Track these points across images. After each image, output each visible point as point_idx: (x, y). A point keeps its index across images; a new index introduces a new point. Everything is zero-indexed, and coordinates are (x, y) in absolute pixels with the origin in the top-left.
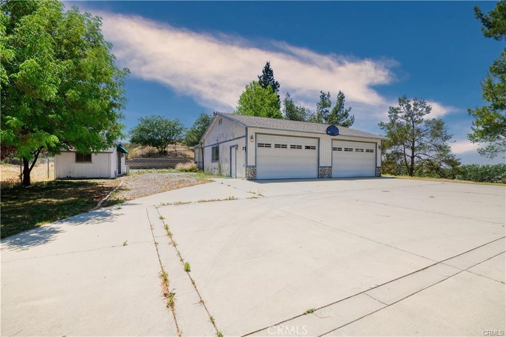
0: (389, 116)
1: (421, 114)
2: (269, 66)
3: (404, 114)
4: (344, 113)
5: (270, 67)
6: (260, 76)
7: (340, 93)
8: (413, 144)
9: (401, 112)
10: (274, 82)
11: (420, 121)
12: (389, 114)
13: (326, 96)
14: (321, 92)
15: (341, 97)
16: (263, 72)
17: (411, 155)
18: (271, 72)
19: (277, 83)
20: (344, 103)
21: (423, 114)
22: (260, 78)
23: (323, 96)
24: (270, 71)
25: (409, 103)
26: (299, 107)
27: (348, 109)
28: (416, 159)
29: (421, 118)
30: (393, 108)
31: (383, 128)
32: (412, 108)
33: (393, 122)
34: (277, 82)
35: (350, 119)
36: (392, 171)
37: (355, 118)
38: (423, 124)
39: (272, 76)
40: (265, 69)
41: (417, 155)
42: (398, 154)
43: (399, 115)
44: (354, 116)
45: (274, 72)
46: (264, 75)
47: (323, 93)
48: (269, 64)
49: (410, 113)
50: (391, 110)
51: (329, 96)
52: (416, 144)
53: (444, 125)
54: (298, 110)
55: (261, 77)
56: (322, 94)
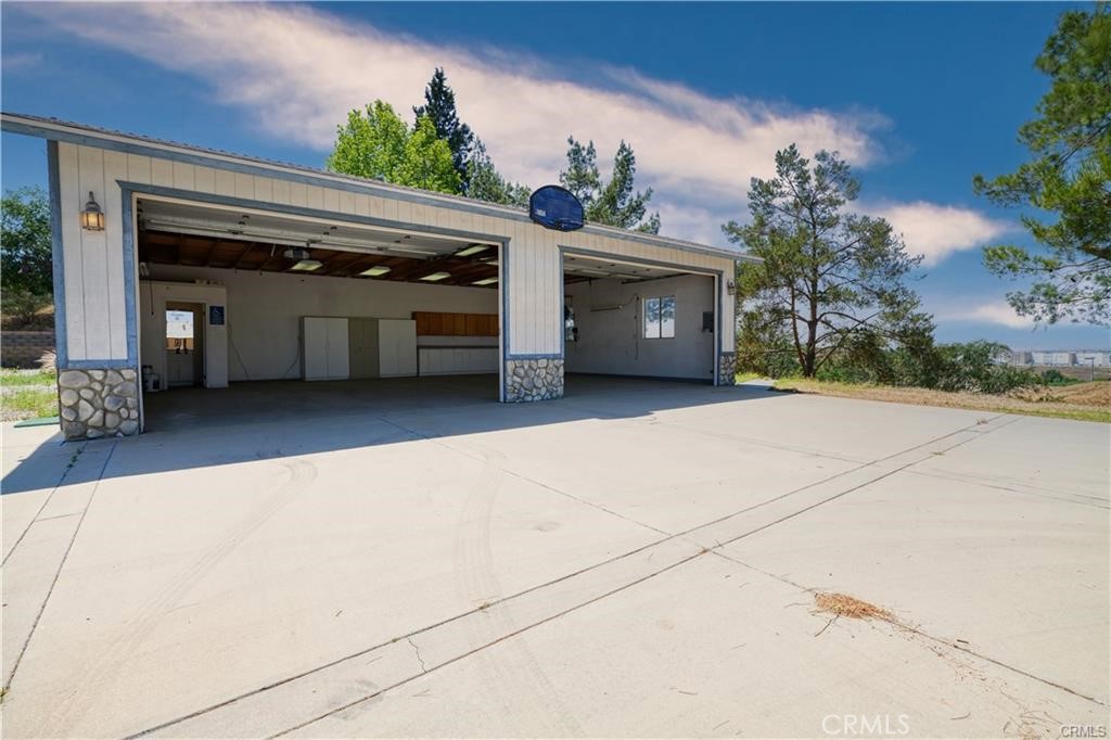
0: (750, 206)
1: (834, 203)
2: (441, 81)
3: (791, 199)
4: (634, 204)
5: (445, 83)
6: (418, 108)
7: (623, 148)
8: (814, 285)
9: (782, 194)
10: (457, 124)
11: (831, 223)
12: (751, 201)
13: (584, 153)
14: (571, 142)
15: (626, 162)
16: (428, 96)
17: (809, 318)
18: (449, 99)
19: (465, 129)
20: (634, 175)
21: (839, 202)
22: (419, 112)
23: (576, 153)
24: (445, 93)
25: (805, 168)
26: (514, 185)
27: (643, 194)
28: (821, 329)
29: (834, 214)
30: (761, 182)
31: (736, 239)
32: (813, 183)
33: (762, 223)
34: (464, 126)
35: (649, 224)
36: (756, 362)
37: (661, 221)
38: (839, 229)
39: (453, 107)
40: (433, 90)
41: (823, 318)
42: (778, 313)
43: (777, 202)
44: (658, 216)
45: (456, 99)
46: (430, 103)
47: (577, 145)
48: (442, 74)
49: (808, 198)
50: (755, 189)
51: (591, 151)
52: (821, 287)
53: (890, 233)
54: (511, 194)
55: (422, 110)
56: (573, 147)
